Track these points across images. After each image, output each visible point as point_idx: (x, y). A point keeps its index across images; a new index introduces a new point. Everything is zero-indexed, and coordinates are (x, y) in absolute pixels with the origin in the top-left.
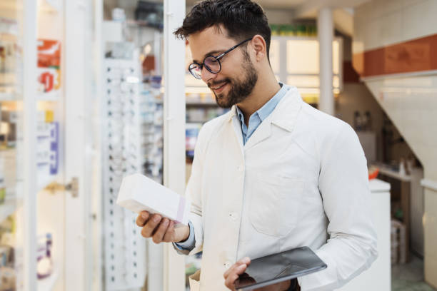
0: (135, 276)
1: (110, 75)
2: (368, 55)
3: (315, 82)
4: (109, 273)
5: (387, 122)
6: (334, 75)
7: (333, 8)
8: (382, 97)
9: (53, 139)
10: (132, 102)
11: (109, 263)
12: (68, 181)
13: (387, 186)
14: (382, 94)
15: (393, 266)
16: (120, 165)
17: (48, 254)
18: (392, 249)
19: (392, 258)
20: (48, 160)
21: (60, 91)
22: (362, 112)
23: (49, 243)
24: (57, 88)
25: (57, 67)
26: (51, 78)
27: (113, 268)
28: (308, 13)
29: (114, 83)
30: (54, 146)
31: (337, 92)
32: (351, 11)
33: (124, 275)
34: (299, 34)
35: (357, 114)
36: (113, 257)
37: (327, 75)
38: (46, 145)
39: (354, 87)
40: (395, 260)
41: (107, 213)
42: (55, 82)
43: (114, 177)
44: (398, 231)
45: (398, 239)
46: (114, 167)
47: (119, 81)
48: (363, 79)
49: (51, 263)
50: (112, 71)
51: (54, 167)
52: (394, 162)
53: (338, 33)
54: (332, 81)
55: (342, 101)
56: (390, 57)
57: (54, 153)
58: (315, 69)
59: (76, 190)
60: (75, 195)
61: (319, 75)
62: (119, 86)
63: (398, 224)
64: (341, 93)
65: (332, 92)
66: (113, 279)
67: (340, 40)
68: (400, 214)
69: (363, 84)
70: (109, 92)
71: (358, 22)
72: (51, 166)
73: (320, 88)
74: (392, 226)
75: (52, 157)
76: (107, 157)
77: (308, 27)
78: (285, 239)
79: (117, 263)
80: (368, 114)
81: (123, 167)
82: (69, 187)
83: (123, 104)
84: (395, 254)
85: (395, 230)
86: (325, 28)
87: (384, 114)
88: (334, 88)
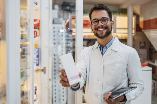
0: (63, 100)
1: (55, 30)
2: (145, 22)
3: (126, 31)
4: (54, 99)
5: (151, 45)
6: (133, 29)
7: (133, 5)
8: (150, 37)
9: (37, 54)
10: (62, 39)
11: (54, 95)
12: (42, 68)
13: (151, 69)
14: (150, 36)
15: (152, 95)
16: (58, 62)
17: (36, 93)
18: (152, 90)
19: (152, 93)
20: (36, 61)
21: (39, 37)
22: (142, 42)
23: (36, 89)
24: (38, 36)
25: (39, 29)
26: (37, 32)
27: (55, 97)
28: (124, 7)
29: (56, 33)
30: (38, 56)
31: (134, 35)
32: (139, 7)
33: (60, 100)
34: (121, 14)
35: (141, 43)
36: (55, 93)
37: (130, 29)
38: (35, 56)
39: (140, 33)
40: (153, 94)
41: (54, 78)
42: (38, 34)
43: (56, 66)
44: (154, 84)
45: (154, 86)
46: (56, 62)
47: (58, 32)
48: (143, 30)
49: (37, 96)
50: (55, 28)
51: (38, 63)
52: (153, 60)
53: (134, 14)
54: (132, 31)
55: (135, 38)
56: (153, 23)
57: (38, 59)
58: (126, 27)
59: (45, 71)
60: (45, 73)
61: (128, 29)
62: (58, 34)
63: (154, 81)
64: (135, 35)
65: (132, 35)
66: (56, 101)
67: (135, 16)
68: (155, 78)
69: (143, 32)
70: (54, 36)
71: (141, 10)
72: (37, 63)
73: (128, 33)
74: (152, 82)
75: (37, 60)
76: (53, 59)
77: (124, 12)
78: (117, 87)
79: (57, 95)
80: (144, 43)
81: (59, 62)
82: (43, 70)
83: (59, 40)
84: (153, 91)
85: (153, 83)
86: (130, 12)
87: (150, 43)
88: (133, 33)
